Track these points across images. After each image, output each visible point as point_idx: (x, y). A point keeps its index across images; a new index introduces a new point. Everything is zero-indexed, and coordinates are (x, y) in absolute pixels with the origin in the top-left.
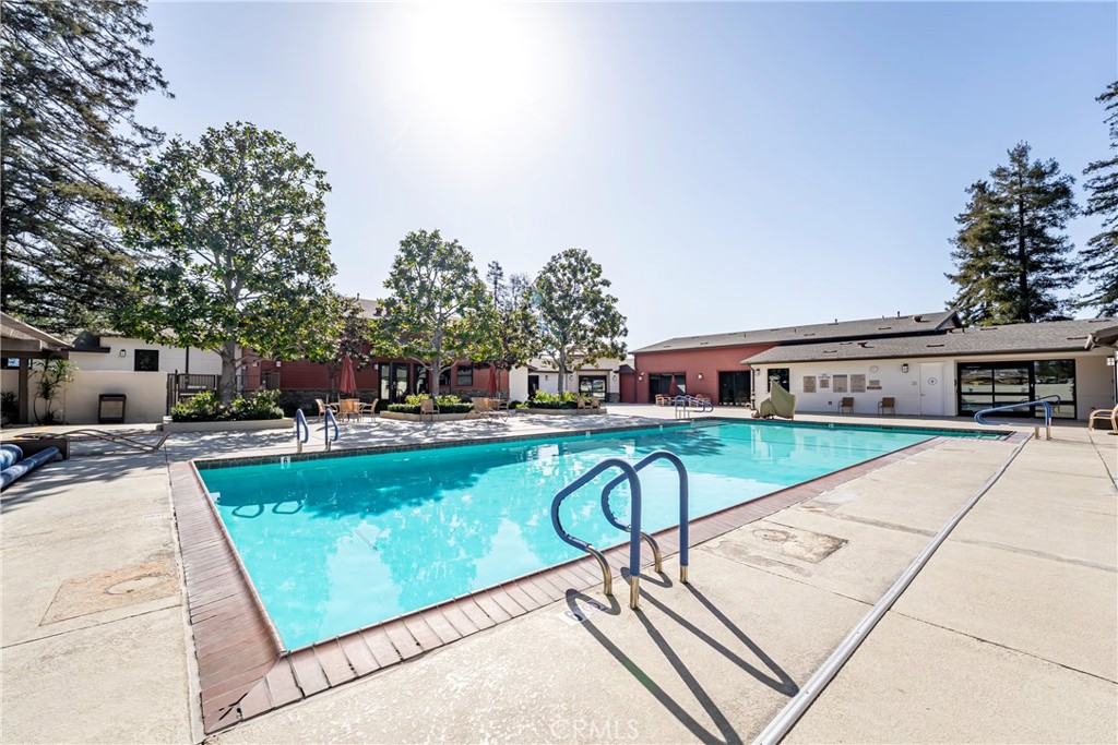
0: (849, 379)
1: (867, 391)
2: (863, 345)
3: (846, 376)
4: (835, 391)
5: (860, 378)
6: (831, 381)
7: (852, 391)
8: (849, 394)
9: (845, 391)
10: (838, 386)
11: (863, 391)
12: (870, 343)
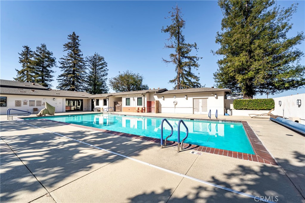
0: (35, 102)
1: (42, 106)
2: (33, 91)
3: (35, 101)
4: (30, 106)
5: (40, 102)
6: (28, 103)
7: (37, 106)
8: (35, 107)
9: (34, 106)
10: (31, 104)
11: (41, 106)
12: (36, 90)
